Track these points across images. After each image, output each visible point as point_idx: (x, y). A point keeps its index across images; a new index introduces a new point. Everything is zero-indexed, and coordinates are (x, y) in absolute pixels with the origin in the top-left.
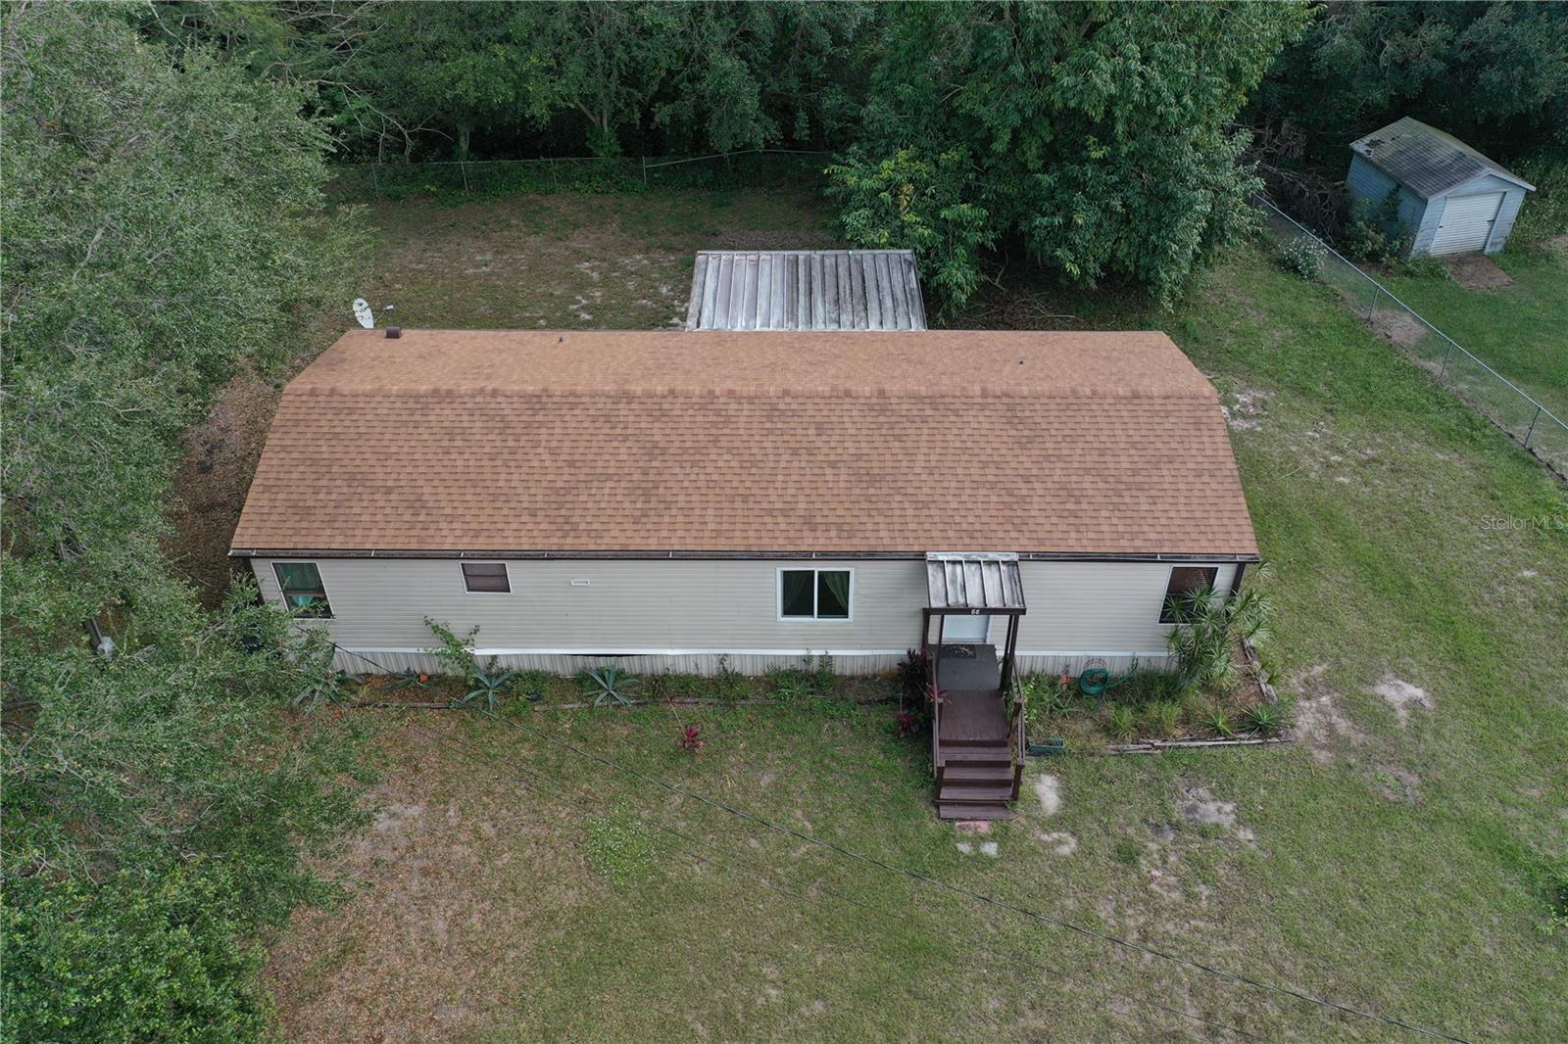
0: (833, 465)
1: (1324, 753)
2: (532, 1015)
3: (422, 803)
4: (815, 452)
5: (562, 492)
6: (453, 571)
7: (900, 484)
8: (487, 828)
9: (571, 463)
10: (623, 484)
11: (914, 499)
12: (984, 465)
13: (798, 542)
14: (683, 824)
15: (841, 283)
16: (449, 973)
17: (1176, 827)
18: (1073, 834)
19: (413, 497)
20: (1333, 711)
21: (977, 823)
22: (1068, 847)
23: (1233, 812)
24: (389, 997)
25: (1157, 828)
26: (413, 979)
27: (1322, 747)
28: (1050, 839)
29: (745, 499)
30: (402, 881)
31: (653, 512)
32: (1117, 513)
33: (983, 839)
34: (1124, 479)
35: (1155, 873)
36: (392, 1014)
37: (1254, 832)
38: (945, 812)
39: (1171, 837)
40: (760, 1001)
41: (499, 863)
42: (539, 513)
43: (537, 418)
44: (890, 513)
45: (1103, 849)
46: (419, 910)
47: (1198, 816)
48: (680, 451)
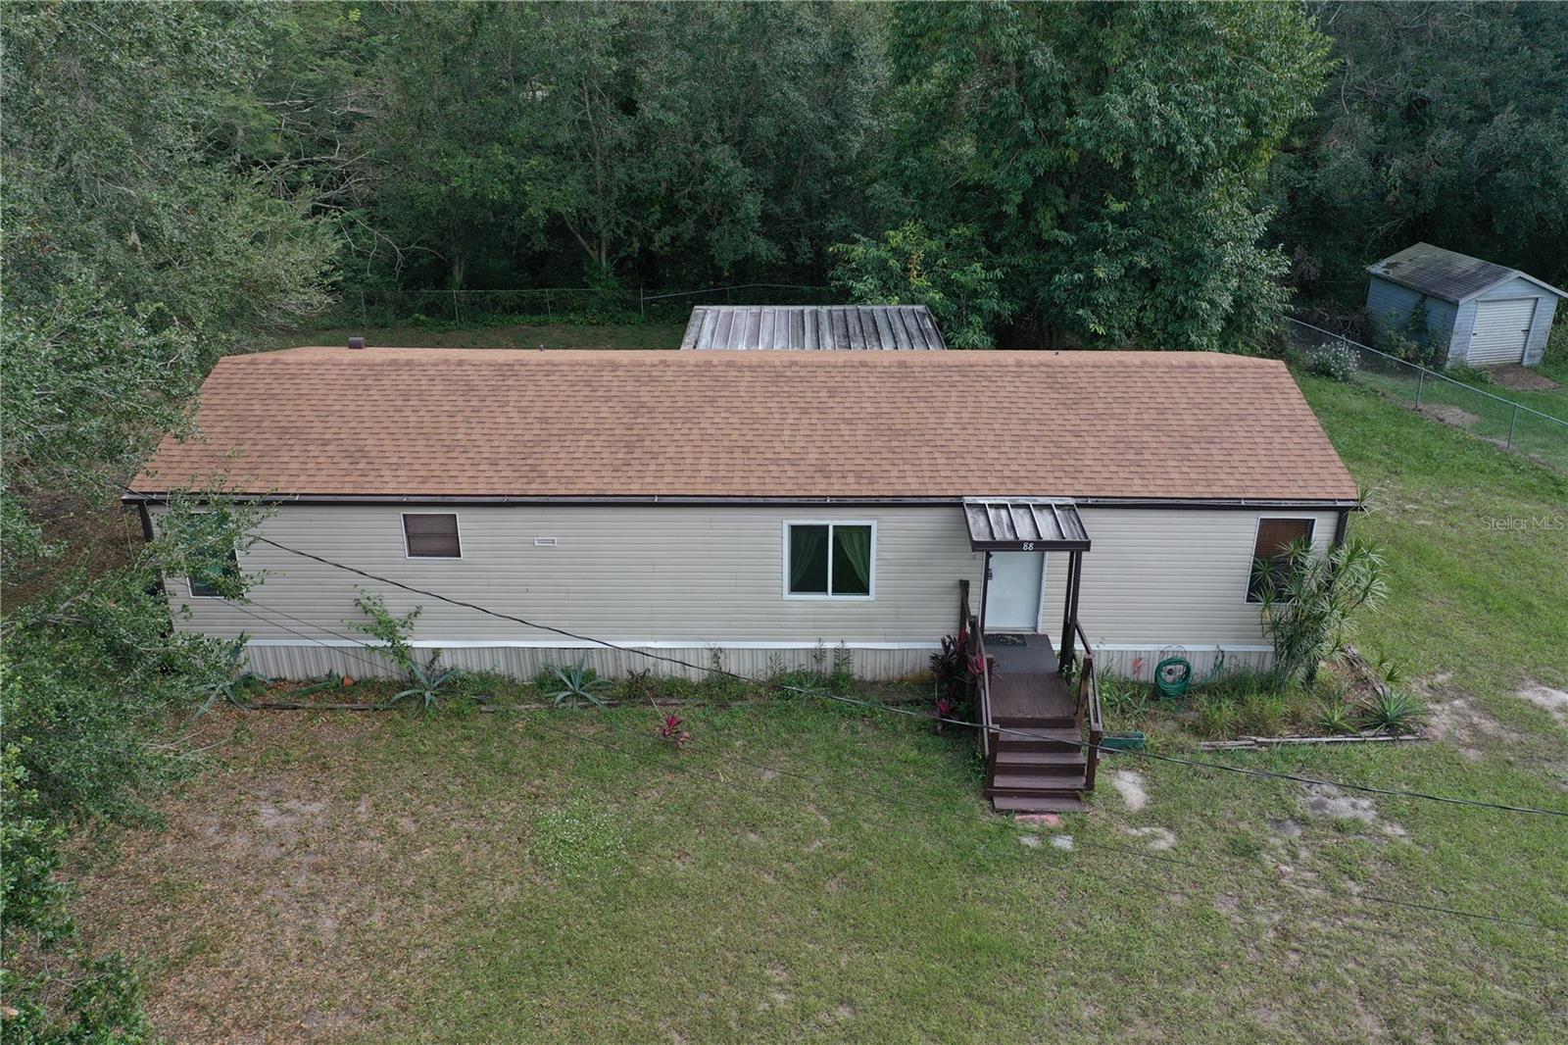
0: (849, 422)
1: (1471, 751)
2: (440, 1023)
3: (326, 800)
4: (827, 411)
5: (530, 444)
6: (391, 524)
7: (927, 437)
8: (406, 825)
9: (544, 420)
10: (602, 438)
11: (946, 449)
12: (1025, 422)
13: (808, 487)
14: (662, 818)
15: (850, 326)
16: (332, 976)
17: (1303, 822)
18: (1170, 828)
19: (353, 449)
20: (1472, 713)
21: (1044, 817)
22: (1166, 841)
23: (1371, 808)
24: (244, 1003)
25: (1278, 823)
26: (280, 983)
27: (1469, 746)
28: (1140, 834)
29: (746, 450)
30: (285, 877)
31: (637, 462)
32: (1187, 463)
33: (1053, 832)
34: (1189, 434)
35: (1283, 868)
36: (243, 1022)
37: (1404, 826)
38: (999, 803)
39: (1298, 832)
40: (763, 1006)
41: (418, 859)
42: (501, 462)
43: (506, 383)
44: (918, 462)
45: (1210, 843)
46: (302, 907)
47: (1327, 812)
48: (671, 410)
